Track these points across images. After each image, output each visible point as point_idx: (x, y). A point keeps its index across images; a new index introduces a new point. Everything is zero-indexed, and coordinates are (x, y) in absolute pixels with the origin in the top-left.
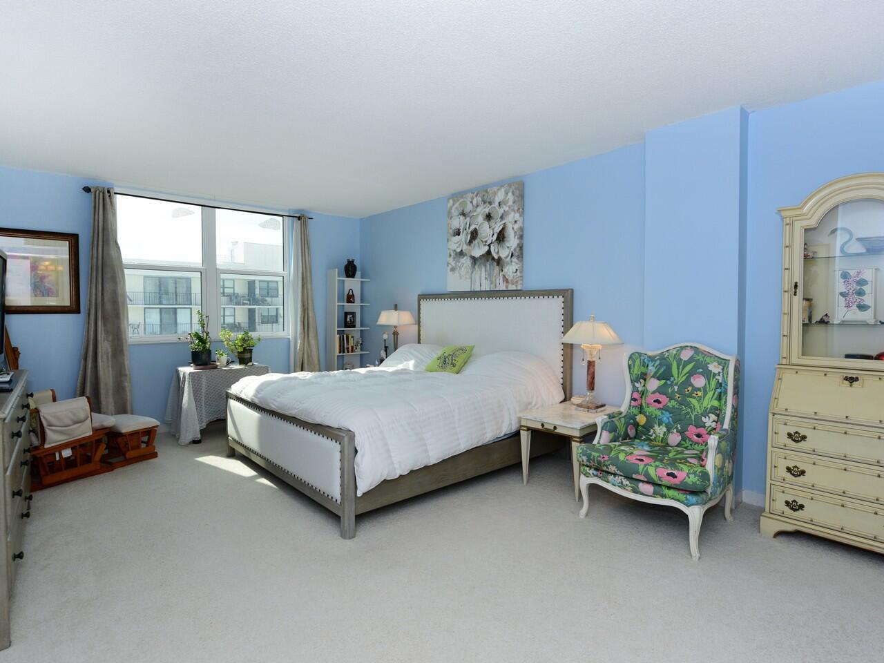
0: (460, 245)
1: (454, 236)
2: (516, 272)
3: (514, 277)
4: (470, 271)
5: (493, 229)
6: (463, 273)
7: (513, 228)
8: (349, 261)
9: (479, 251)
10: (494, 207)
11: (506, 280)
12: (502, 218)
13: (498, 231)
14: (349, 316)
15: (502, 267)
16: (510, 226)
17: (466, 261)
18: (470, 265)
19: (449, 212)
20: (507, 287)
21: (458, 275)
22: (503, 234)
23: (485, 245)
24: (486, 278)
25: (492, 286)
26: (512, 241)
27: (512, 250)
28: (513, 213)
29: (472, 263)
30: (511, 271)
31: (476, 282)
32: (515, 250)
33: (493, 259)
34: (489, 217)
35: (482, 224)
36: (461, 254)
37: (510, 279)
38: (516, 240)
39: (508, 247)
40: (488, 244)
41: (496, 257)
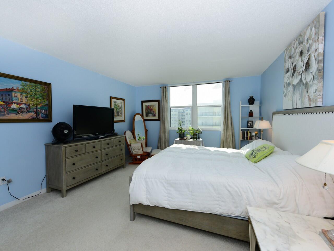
0: (288, 78)
1: (286, 73)
2: (315, 92)
3: (314, 96)
4: (292, 95)
5: (303, 62)
6: (289, 97)
7: (314, 56)
8: (250, 97)
9: (296, 81)
10: (305, 45)
11: (310, 99)
12: (308, 51)
13: (306, 62)
14: (249, 123)
15: (307, 90)
16: (313, 55)
17: (291, 88)
18: (292, 91)
19: (285, 59)
20: (310, 104)
21: (287, 98)
22: (309, 63)
23: (299, 75)
24: (299, 99)
25: (302, 104)
26: (314, 67)
27: (314, 74)
28: (314, 44)
29: (293, 90)
30: (312, 92)
31: (294, 103)
32: (315, 74)
33: (303, 84)
34: (302, 53)
35: (299, 59)
36: (289, 84)
37: (312, 98)
38: (316, 65)
39: (311, 73)
40: (300, 74)
41: (305, 83)
